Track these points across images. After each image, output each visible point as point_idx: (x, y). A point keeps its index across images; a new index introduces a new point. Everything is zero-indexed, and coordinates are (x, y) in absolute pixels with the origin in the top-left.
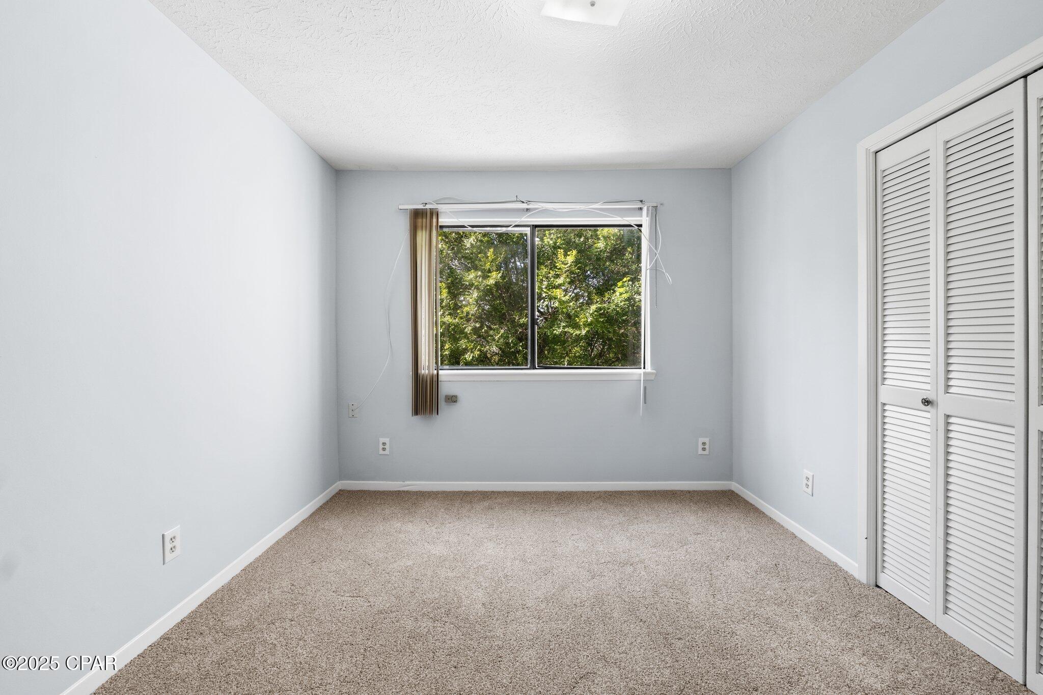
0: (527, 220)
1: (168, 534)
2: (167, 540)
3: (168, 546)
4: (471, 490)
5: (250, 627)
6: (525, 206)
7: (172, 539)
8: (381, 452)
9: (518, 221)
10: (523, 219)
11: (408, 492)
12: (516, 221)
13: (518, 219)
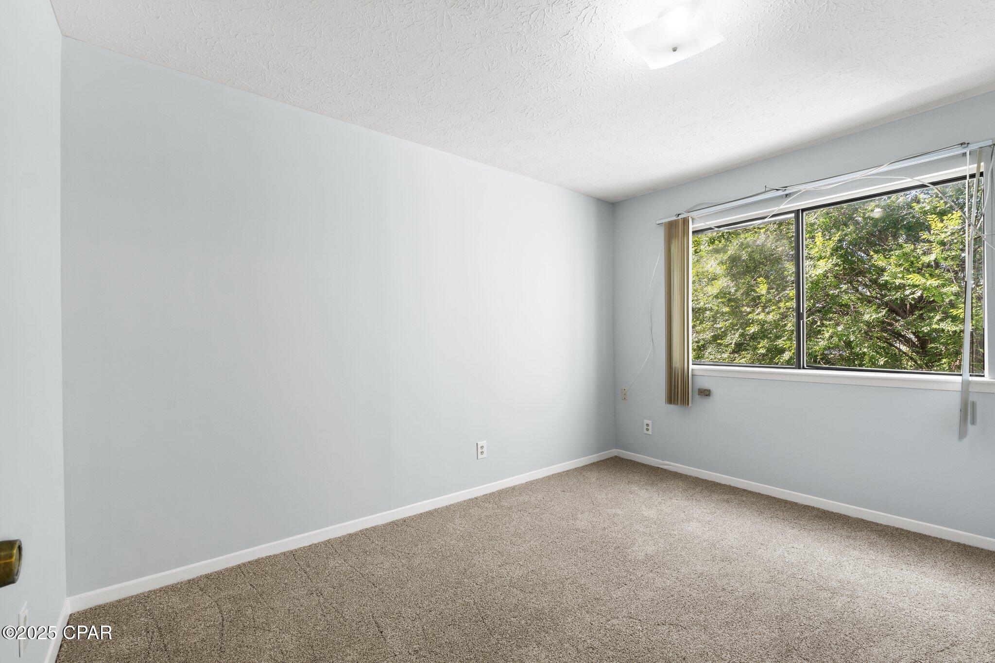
0: (788, 206)
1: (480, 444)
2: (479, 447)
3: (480, 450)
4: (723, 483)
5: (510, 508)
6: (780, 193)
7: (482, 447)
8: (645, 432)
9: (776, 209)
10: (781, 207)
11: (665, 470)
12: (773, 211)
13: (776, 208)
